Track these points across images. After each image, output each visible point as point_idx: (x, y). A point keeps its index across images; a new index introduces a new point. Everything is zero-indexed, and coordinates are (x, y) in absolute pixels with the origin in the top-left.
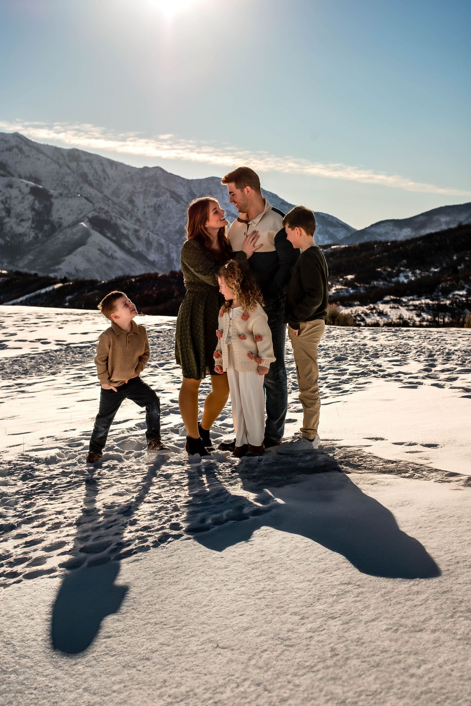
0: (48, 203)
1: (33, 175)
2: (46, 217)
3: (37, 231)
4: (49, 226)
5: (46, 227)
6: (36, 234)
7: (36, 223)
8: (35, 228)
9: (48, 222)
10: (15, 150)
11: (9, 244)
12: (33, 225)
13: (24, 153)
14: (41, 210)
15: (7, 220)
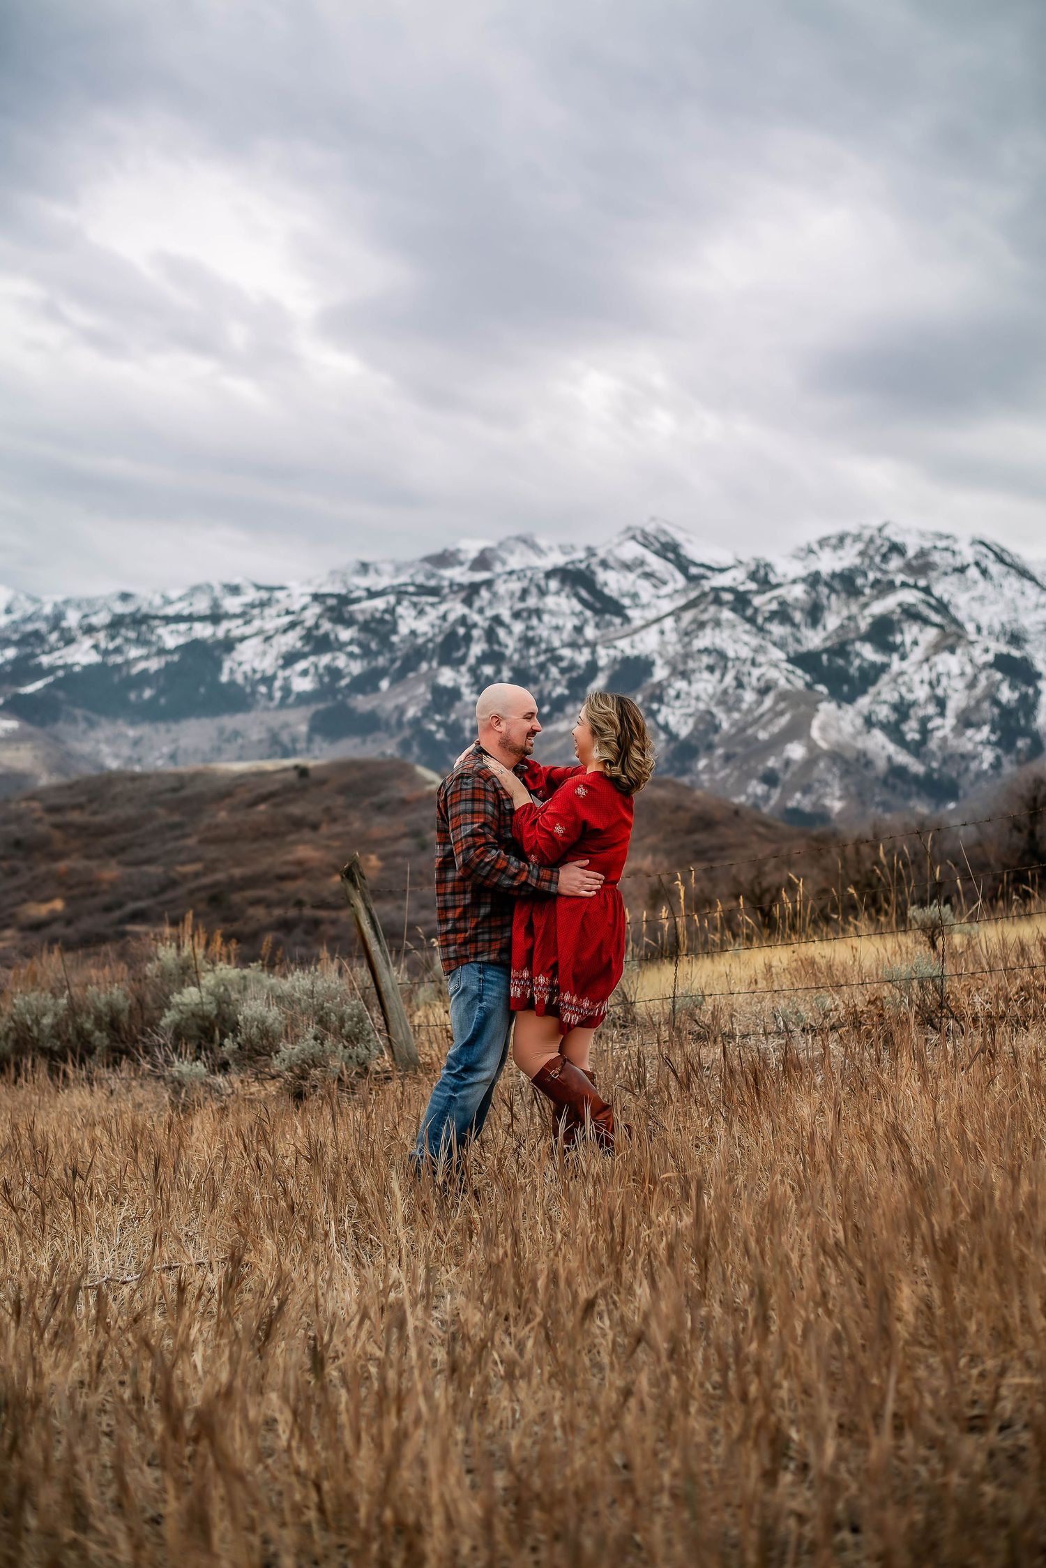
0: (1031, 691)
1: (1008, 627)
2: (1022, 722)
3: (999, 751)
4: (1028, 741)
5: (1021, 743)
6: (998, 758)
7: (999, 733)
8: (997, 744)
9: (1027, 732)
10: (973, 572)
11: (936, 776)
12: (993, 738)
13: (991, 578)
14: (1013, 704)
15: (937, 722)
